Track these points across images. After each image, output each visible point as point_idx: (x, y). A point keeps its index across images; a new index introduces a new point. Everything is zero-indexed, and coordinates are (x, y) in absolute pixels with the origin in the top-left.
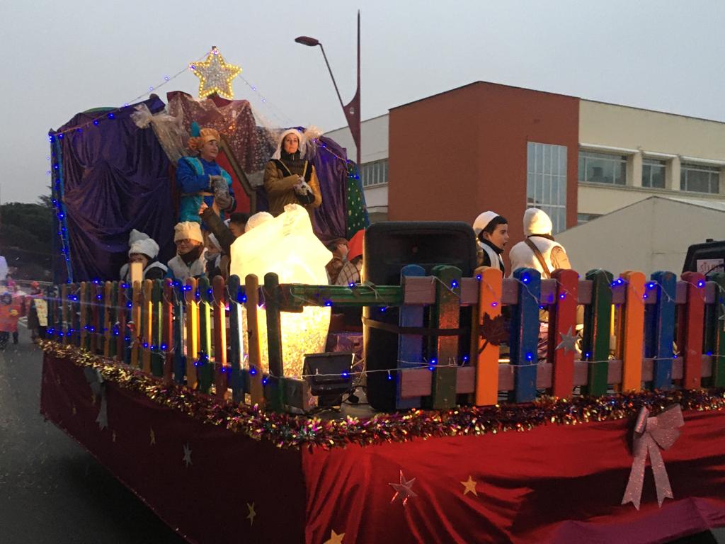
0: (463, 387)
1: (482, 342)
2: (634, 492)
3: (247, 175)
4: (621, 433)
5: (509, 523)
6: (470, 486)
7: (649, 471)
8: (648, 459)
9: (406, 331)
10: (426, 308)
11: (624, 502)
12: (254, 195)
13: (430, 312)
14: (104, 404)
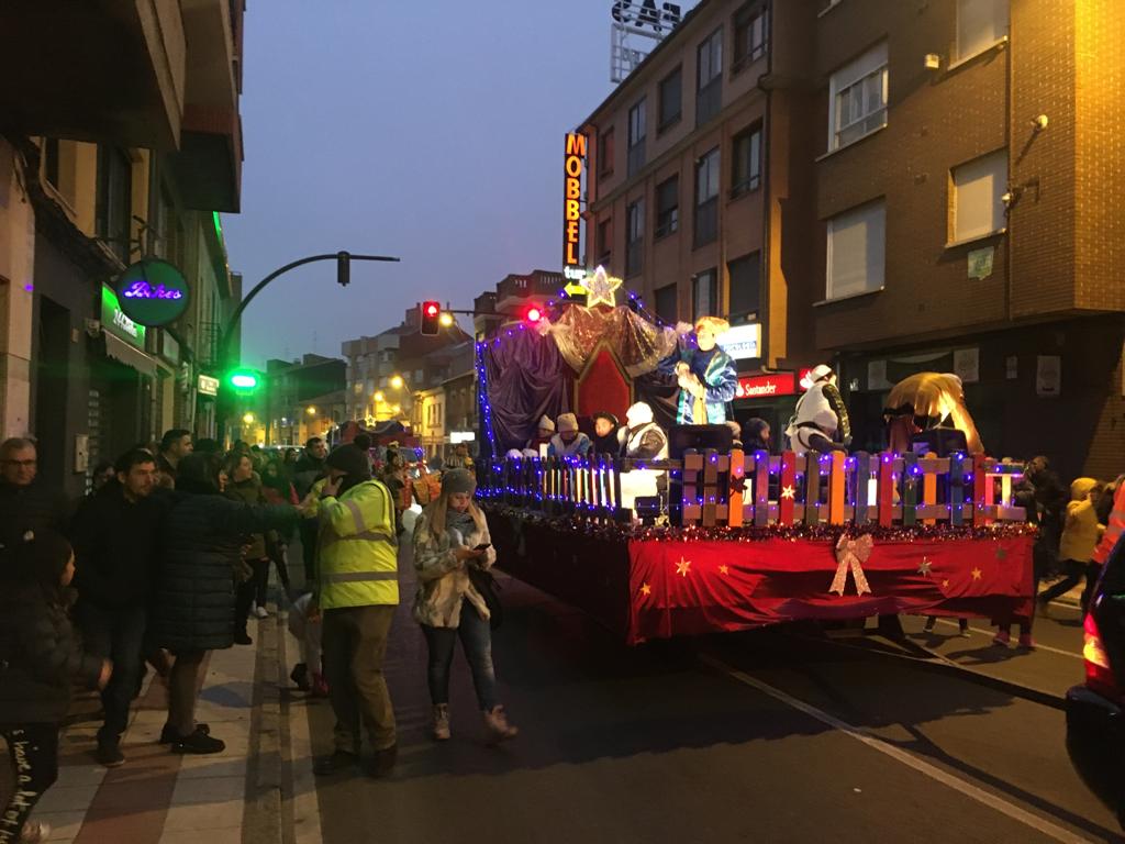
0: (721, 516)
1: (732, 491)
2: (839, 584)
3: (627, 368)
4: (827, 549)
5: (750, 593)
6: (724, 569)
7: (850, 574)
8: (849, 566)
9: (687, 484)
10: (699, 473)
11: (831, 590)
12: (632, 384)
13: (701, 474)
14: (522, 540)
